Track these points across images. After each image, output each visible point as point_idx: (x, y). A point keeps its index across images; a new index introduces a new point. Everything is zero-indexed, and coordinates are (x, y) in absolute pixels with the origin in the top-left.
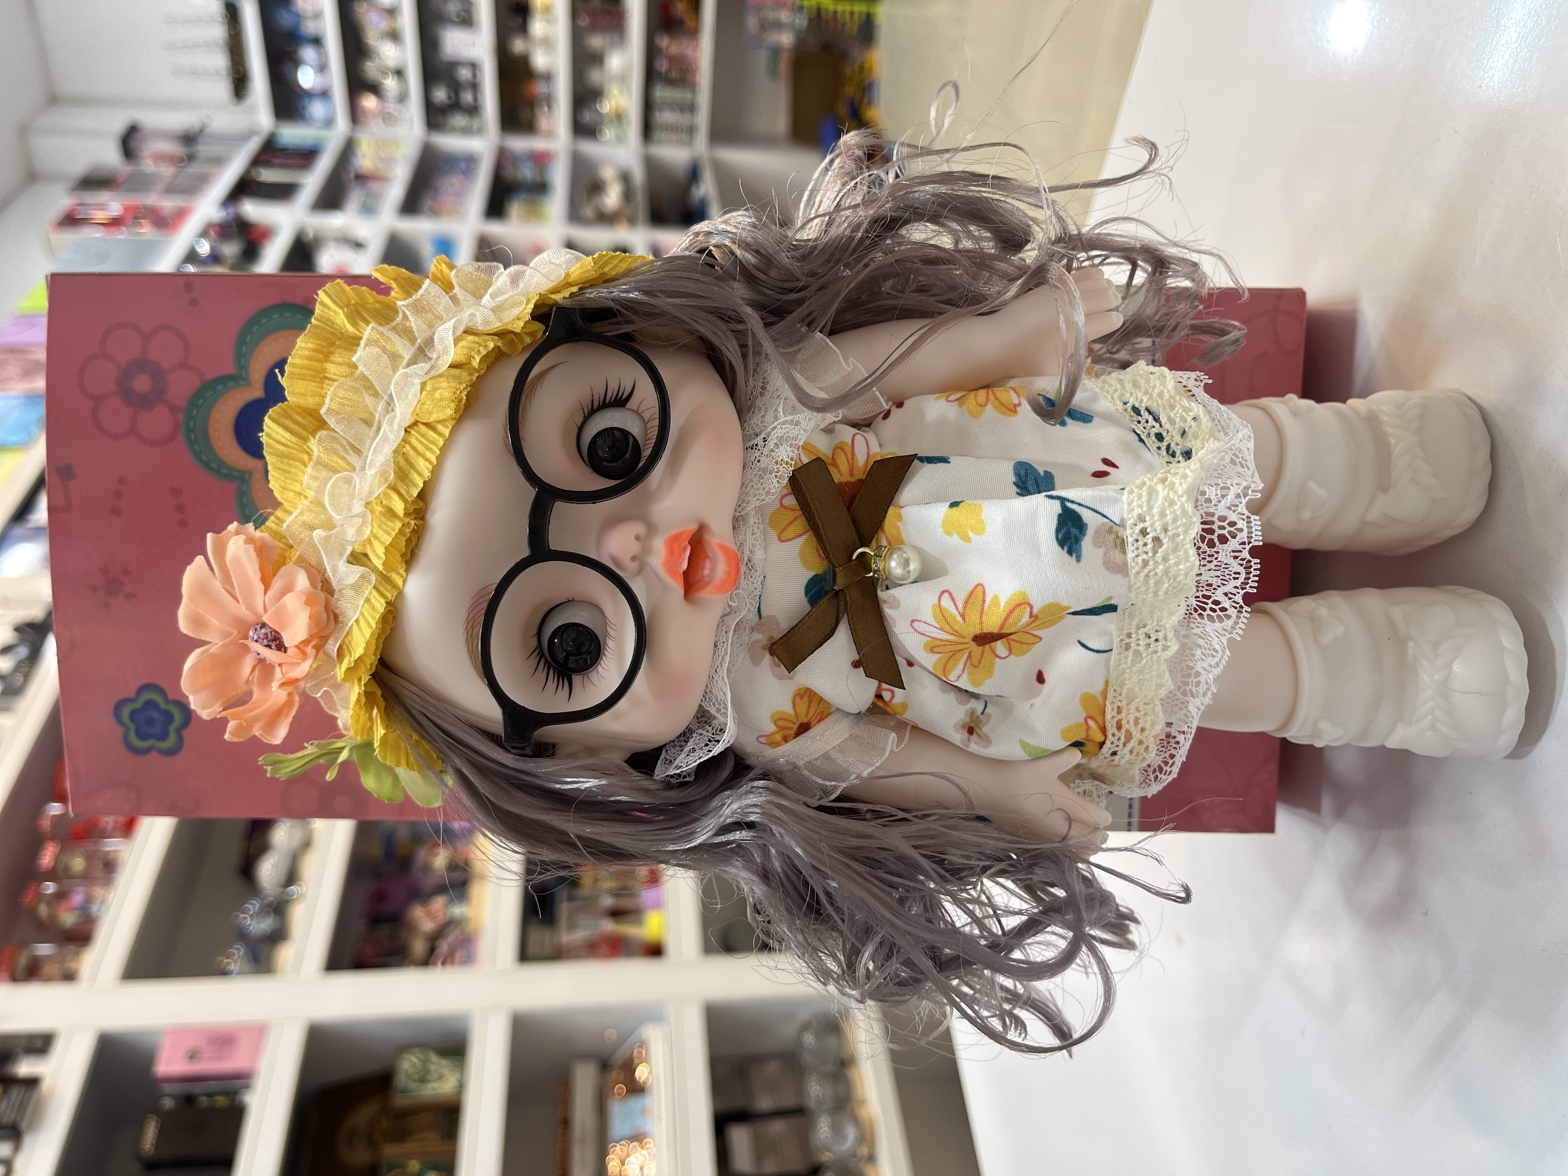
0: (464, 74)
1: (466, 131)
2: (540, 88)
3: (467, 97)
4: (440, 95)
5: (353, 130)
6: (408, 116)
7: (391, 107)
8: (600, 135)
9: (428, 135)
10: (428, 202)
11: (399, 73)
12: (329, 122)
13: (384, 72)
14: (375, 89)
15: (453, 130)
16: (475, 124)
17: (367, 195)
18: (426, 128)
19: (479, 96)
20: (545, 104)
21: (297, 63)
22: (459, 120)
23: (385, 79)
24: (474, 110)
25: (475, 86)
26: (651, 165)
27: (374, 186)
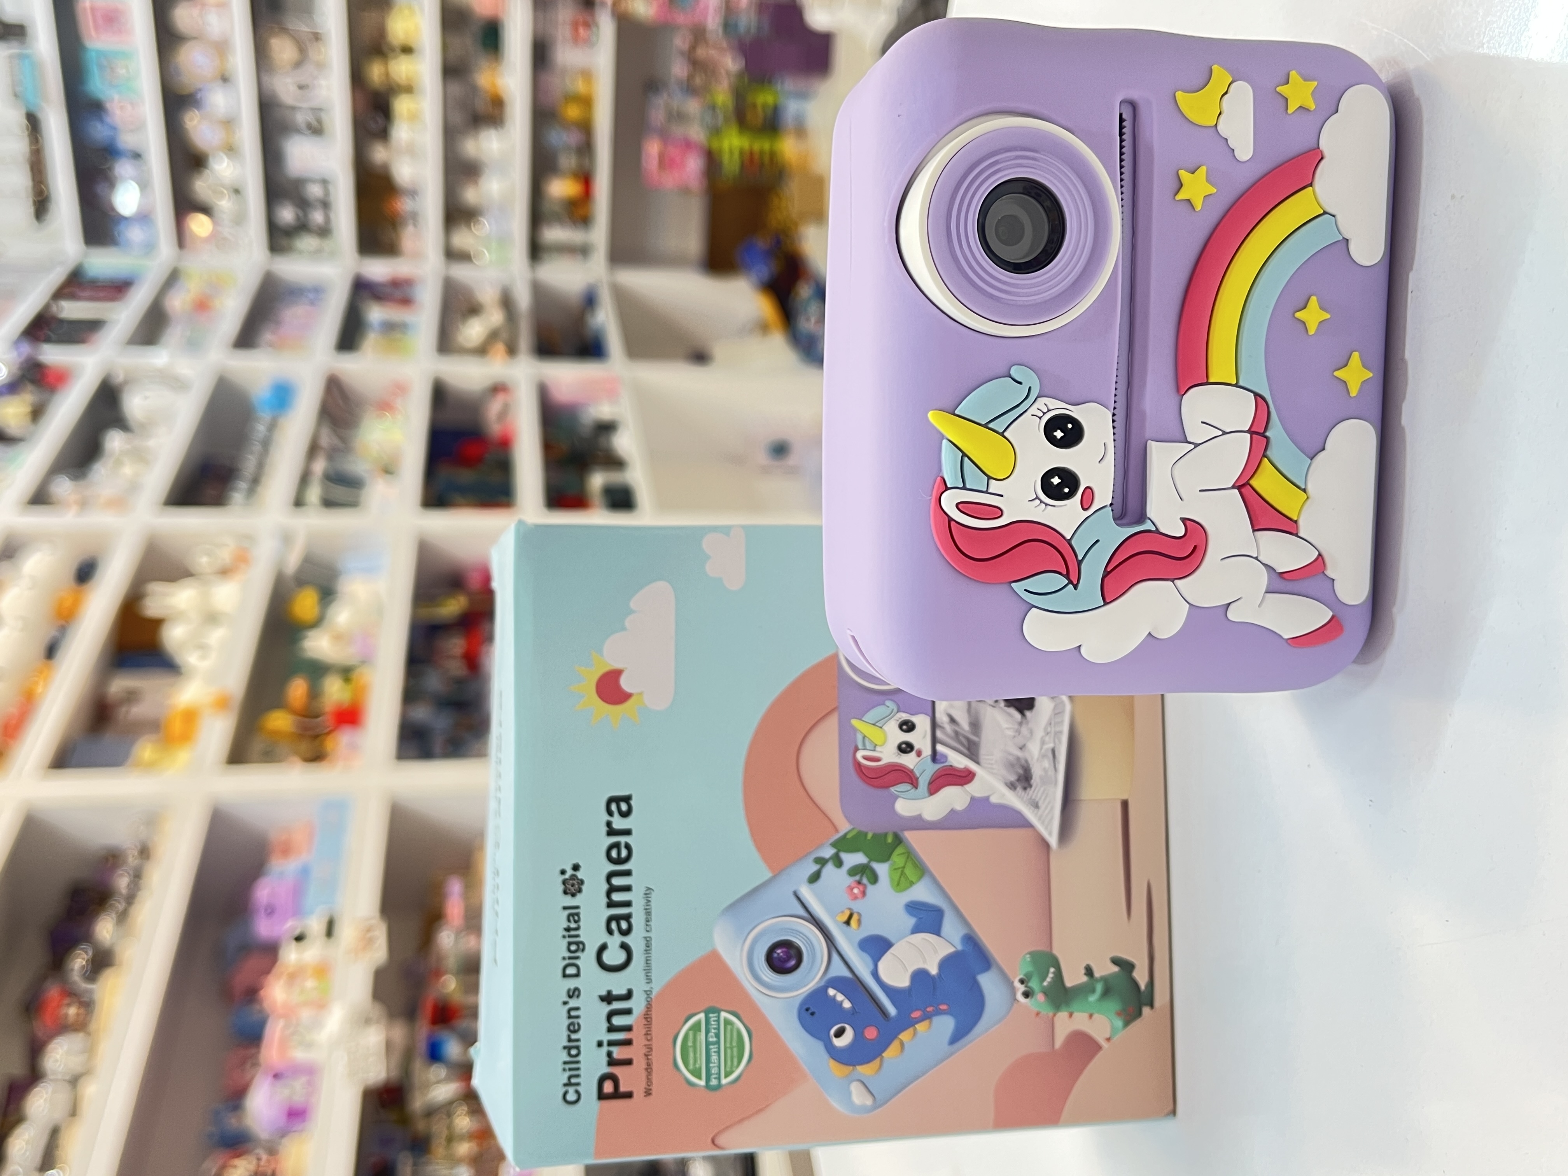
0: (314, 191)
1: (317, 256)
2: (404, 205)
3: (317, 217)
4: (287, 214)
5: (179, 257)
6: (246, 240)
7: (227, 228)
8: (476, 257)
9: (270, 261)
11: (236, 191)
12: (150, 247)
13: (219, 191)
14: (206, 209)
15: (300, 253)
16: (327, 247)
17: (191, 332)
18: (267, 252)
20: (411, 222)
21: (111, 183)
22: (306, 243)
23: (219, 200)
26: (538, 290)
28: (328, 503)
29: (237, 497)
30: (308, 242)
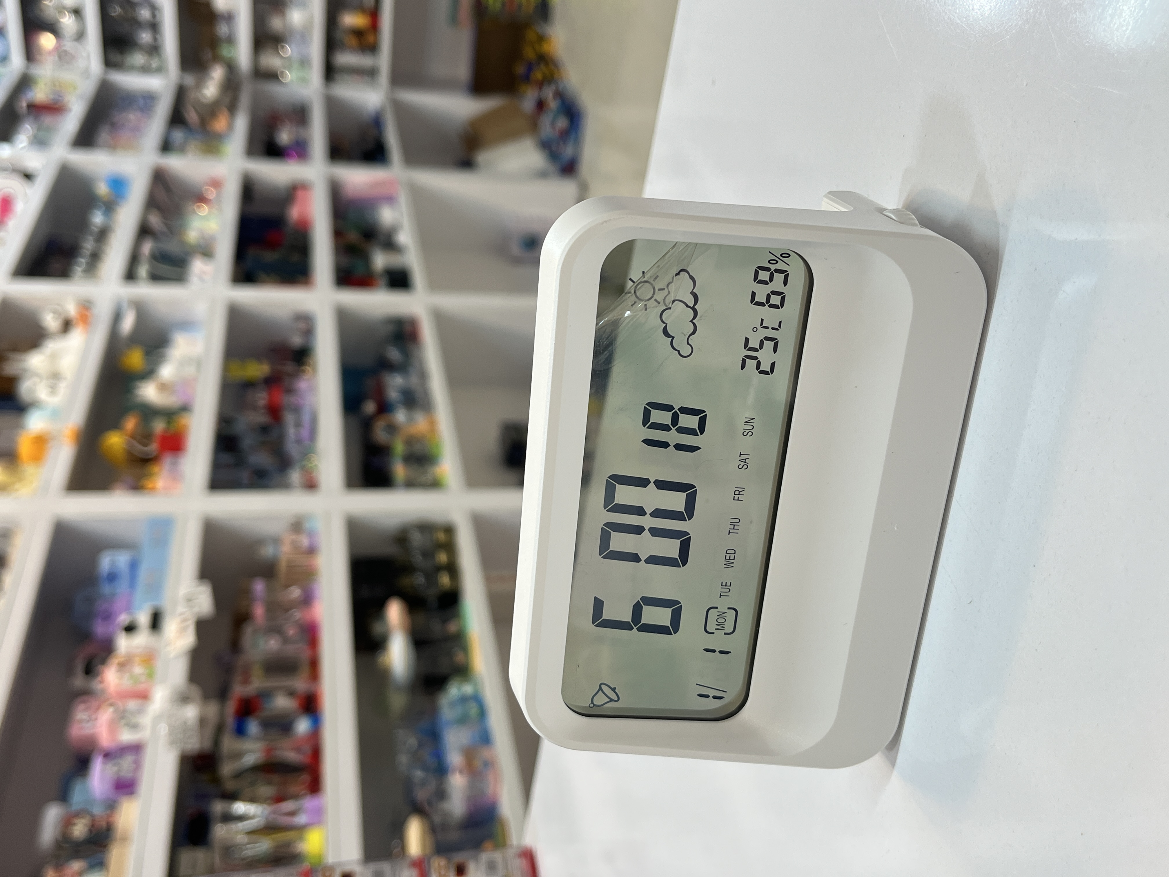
0: (144, 14)
1: (145, 70)
2: (222, 29)
3: (147, 36)
5: (28, 67)
6: (84, 54)
8: (282, 77)
9: (106, 72)
10: (104, 135)
11: (77, 12)
12: (3, 57)
13: (61, 9)
14: (53, 28)
15: (132, 69)
16: (155, 63)
17: (39, 129)
18: (103, 67)
19: (158, 36)
23: (62, 18)
24: (155, 49)
25: (154, 27)
27: (47, 119)
28: (155, 277)
29: (78, 270)
30: (138, 58)
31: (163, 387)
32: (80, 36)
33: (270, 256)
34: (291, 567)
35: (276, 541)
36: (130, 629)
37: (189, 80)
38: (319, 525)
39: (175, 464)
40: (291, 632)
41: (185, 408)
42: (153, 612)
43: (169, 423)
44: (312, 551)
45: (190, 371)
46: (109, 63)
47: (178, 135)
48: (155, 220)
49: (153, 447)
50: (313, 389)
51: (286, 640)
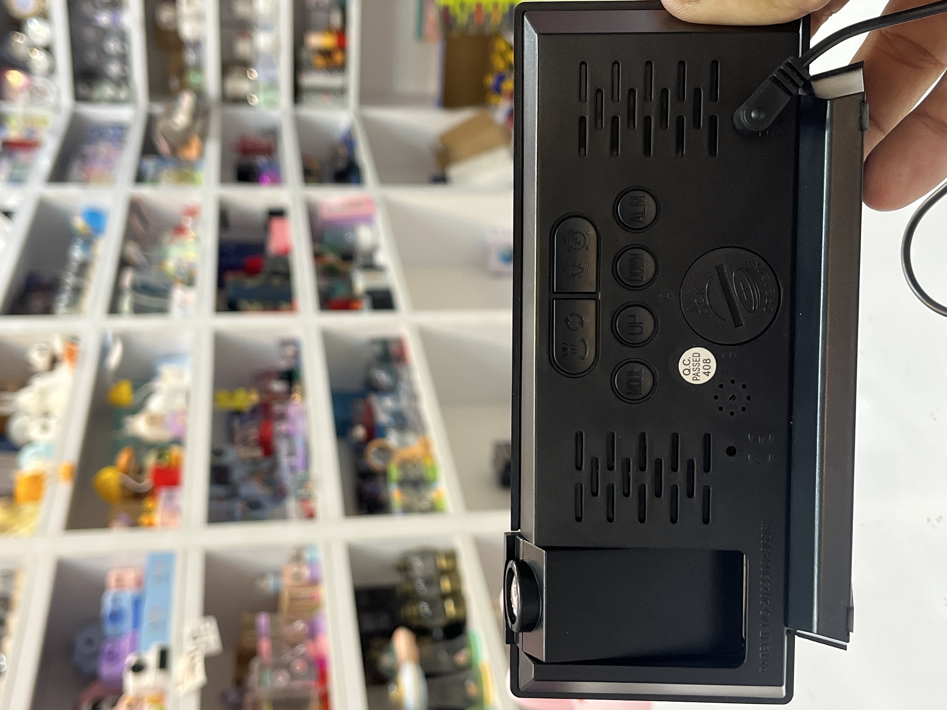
0: (113, 44)
1: (115, 101)
2: (190, 57)
3: (116, 68)
7: (39, 81)
8: (251, 101)
9: (76, 106)
10: (76, 169)
11: (48, 49)
14: (22, 66)
15: (100, 101)
17: (14, 166)
18: (73, 101)
19: (127, 67)
24: (124, 81)
25: (124, 58)
27: (22, 156)
28: (139, 310)
30: (108, 90)
31: (153, 420)
32: (51, 71)
33: (251, 283)
34: (293, 599)
35: (278, 573)
36: (138, 668)
37: (158, 109)
38: (320, 555)
39: (170, 498)
40: (299, 666)
41: (178, 441)
42: (160, 650)
43: (160, 456)
44: (314, 582)
45: (179, 402)
46: (79, 98)
47: (150, 165)
48: (133, 251)
49: (147, 482)
50: (304, 414)
51: (294, 676)
